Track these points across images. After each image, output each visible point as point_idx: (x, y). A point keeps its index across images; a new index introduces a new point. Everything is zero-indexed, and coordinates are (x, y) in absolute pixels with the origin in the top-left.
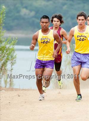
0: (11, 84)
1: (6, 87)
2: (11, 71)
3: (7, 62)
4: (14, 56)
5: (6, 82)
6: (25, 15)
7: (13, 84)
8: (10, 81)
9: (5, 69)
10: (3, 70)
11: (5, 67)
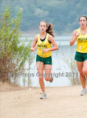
0: (29, 83)
1: (24, 86)
2: (29, 70)
3: (25, 61)
4: (31, 55)
5: (24, 81)
6: (39, 14)
7: (31, 82)
8: (29, 79)
9: (23, 69)
10: (22, 69)
11: (23, 66)
